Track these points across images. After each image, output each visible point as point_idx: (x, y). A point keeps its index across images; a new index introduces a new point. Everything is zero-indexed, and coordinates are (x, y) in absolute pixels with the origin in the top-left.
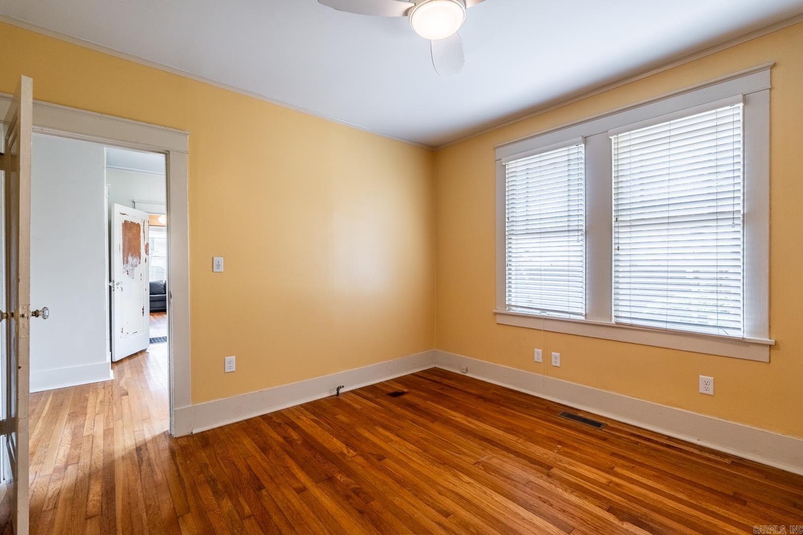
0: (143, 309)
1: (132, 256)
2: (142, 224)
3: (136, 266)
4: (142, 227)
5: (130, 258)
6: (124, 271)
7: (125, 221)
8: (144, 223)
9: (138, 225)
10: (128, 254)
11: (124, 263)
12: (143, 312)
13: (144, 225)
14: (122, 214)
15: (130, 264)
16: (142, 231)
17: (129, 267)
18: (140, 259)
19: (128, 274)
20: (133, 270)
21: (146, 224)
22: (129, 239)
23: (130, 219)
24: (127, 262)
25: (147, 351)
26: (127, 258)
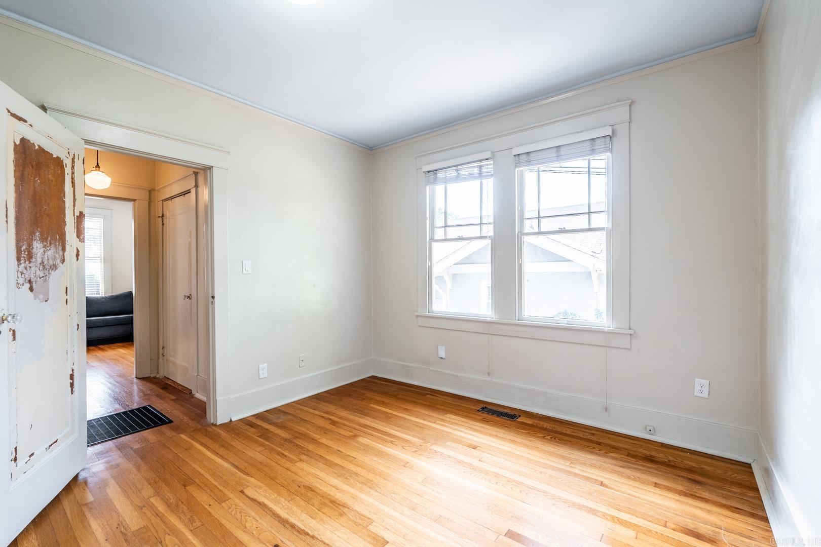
0: (72, 377)
1: (43, 240)
2: (67, 162)
3: (54, 267)
4: (68, 170)
5: (37, 246)
6: (21, 281)
7: (23, 140)
8: (73, 162)
9: (59, 162)
10: (32, 233)
11: (19, 259)
12: (72, 385)
13: (73, 167)
14: (14, 115)
15: (39, 260)
16: (68, 179)
17: (34, 271)
18: (64, 250)
19: (31, 289)
20: (45, 278)
21: (78, 164)
22: (35, 193)
23: (38, 140)
24: (30, 257)
25: (83, 475)
26: (30, 245)
